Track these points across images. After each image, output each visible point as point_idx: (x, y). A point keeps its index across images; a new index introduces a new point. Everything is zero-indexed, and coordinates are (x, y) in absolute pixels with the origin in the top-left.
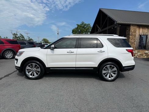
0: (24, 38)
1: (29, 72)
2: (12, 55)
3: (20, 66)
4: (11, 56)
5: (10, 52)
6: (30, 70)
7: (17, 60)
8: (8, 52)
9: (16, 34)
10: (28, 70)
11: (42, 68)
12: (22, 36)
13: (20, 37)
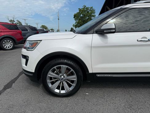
0: (22, 25)
1: (53, 83)
2: (11, 45)
3: (33, 71)
4: (10, 47)
5: (8, 41)
6: (55, 78)
7: (26, 57)
8: (6, 41)
9: (13, 21)
10: (51, 78)
11: (81, 73)
12: (20, 22)
13: (18, 23)
